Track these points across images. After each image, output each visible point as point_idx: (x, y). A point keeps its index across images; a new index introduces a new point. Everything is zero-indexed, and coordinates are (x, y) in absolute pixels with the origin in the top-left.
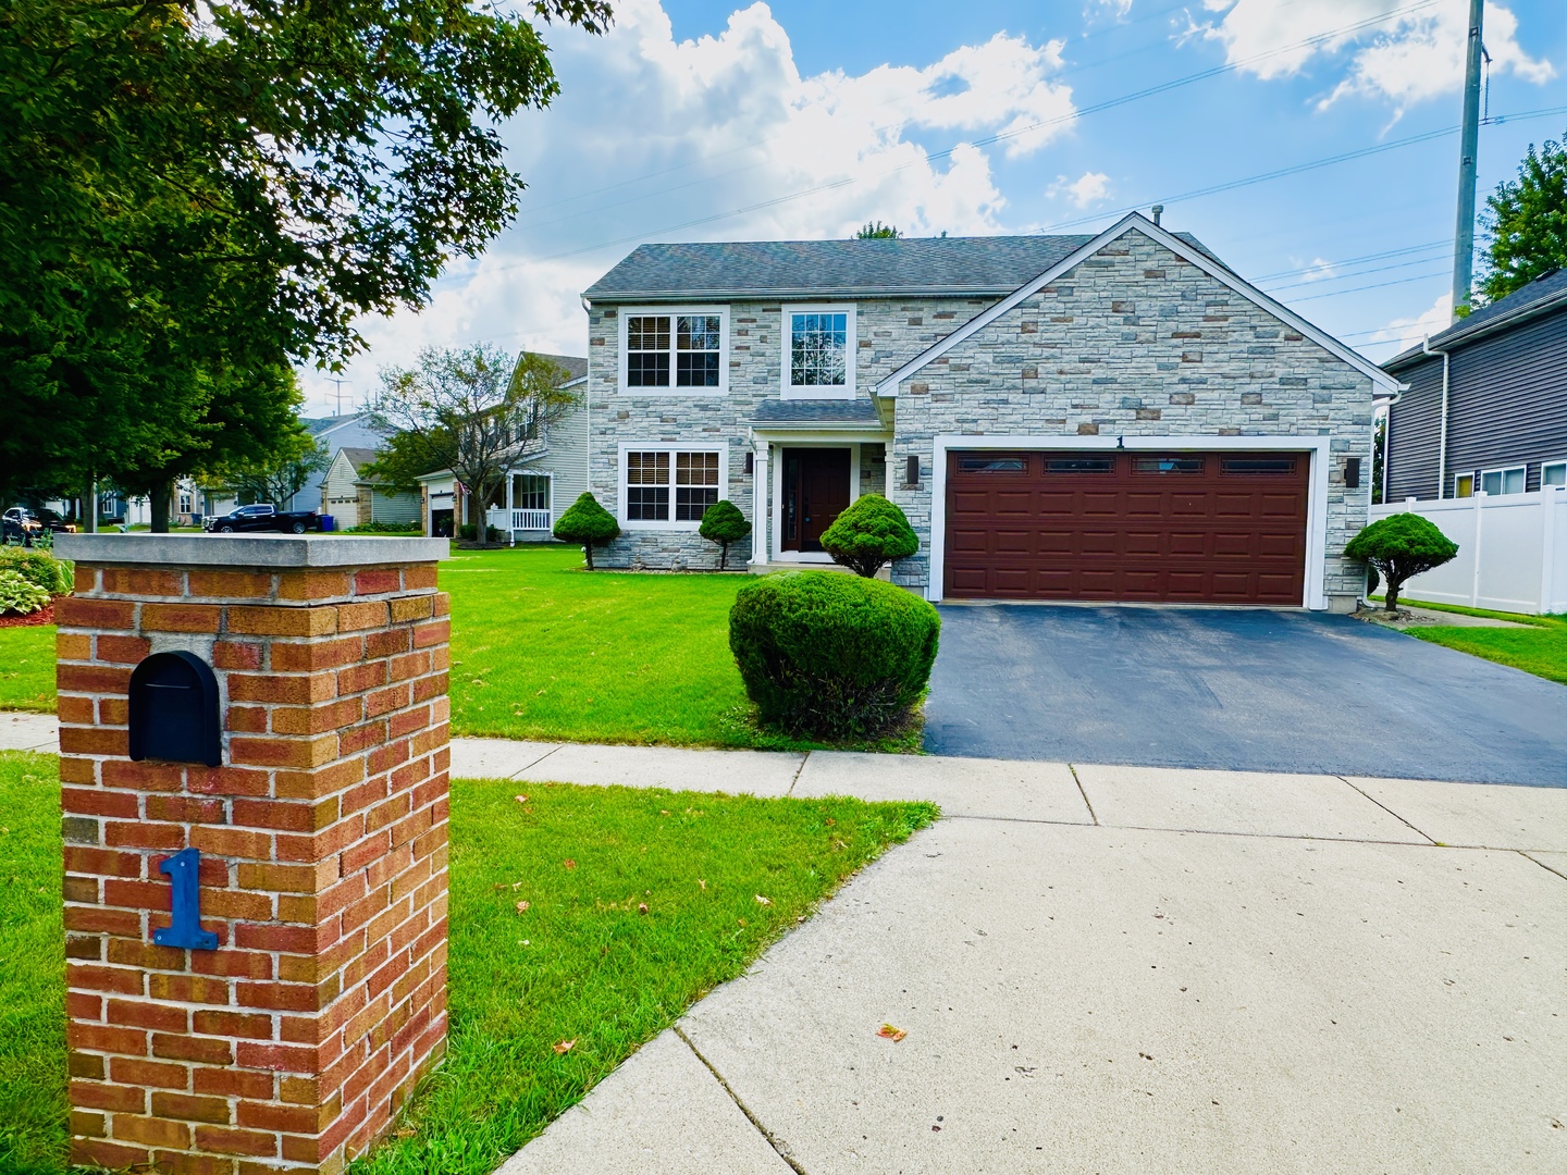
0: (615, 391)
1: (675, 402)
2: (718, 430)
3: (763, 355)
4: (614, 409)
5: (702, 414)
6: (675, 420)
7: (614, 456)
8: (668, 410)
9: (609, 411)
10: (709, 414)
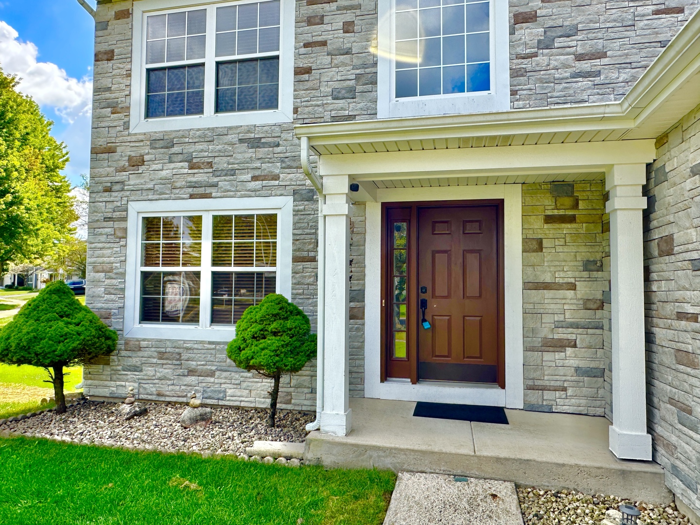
0: (127, 126)
1: (211, 136)
2: (276, 177)
3: (348, 52)
4: (125, 152)
5: (251, 153)
6: (210, 164)
7: (122, 225)
8: (199, 150)
9: (116, 156)
10: (262, 152)
